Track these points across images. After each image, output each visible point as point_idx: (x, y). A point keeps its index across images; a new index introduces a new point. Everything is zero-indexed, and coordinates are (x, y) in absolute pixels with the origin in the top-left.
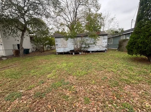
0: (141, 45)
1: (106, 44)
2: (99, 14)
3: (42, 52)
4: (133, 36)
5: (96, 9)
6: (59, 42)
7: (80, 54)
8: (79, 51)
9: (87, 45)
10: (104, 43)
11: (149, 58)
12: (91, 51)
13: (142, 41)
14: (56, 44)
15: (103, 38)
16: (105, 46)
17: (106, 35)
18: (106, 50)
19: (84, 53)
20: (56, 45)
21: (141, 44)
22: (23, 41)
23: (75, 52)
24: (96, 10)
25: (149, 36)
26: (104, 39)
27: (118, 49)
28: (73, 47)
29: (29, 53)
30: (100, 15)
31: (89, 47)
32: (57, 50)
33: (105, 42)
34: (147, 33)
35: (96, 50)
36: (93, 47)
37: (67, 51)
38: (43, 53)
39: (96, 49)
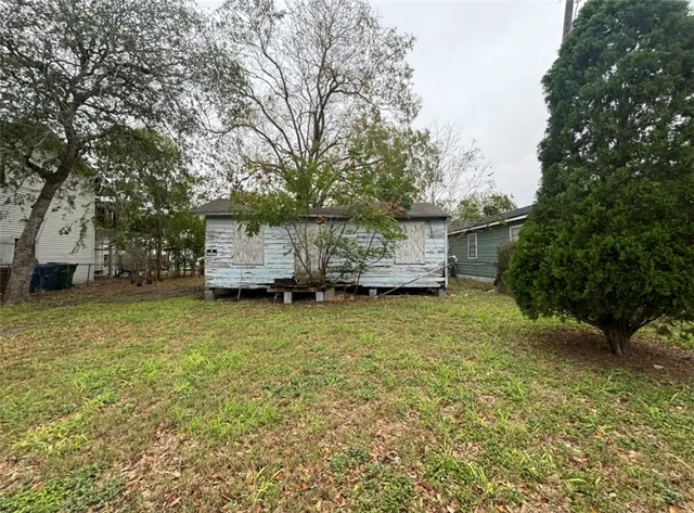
0: (563, 271)
1: (444, 257)
2: (419, 132)
3: (139, 285)
4: (528, 231)
5: (402, 115)
6: (223, 239)
7: (320, 303)
8: (314, 285)
9: (353, 261)
10: (433, 256)
11: (611, 335)
12: (373, 288)
13: (562, 255)
14: (207, 249)
15: (427, 231)
16: (436, 265)
17: (443, 219)
18: (443, 287)
19: (340, 298)
20: (209, 251)
21: (561, 265)
22: (40, 224)
23: (297, 291)
24: (403, 118)
25: (590, 233)
26: (432, 237)
27: (495, 284)
28: (292, 266)
29: (72, 286)
30: (424, 138)
31: (362, 267)
32: (212, 278)
33: (436, 251)
34: (582, 218)
35: (398, 286)
36: (382, 269)
37: (259, 282)
38: (145, 287)
39: (400, 280)
